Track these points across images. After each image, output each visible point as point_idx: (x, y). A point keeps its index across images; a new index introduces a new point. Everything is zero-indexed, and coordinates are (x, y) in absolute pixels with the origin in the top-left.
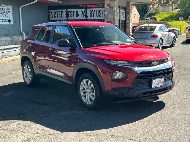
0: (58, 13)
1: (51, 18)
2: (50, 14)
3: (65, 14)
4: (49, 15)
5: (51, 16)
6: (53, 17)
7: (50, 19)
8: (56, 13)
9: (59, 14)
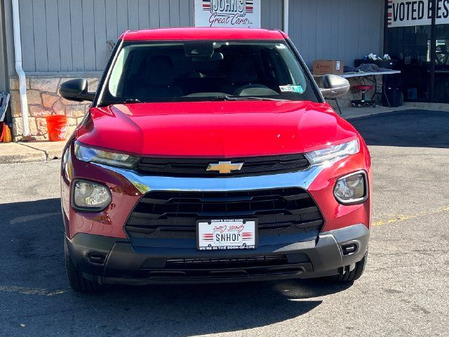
0: (411, 6)
1: (390, 24)
2: (390, 11)
3: (429, 9)
4: (386, 15)
5: (392, 18)
6: (395, 20)
7: (389, 26)
8: (406, 6)
9: (413, 11)
